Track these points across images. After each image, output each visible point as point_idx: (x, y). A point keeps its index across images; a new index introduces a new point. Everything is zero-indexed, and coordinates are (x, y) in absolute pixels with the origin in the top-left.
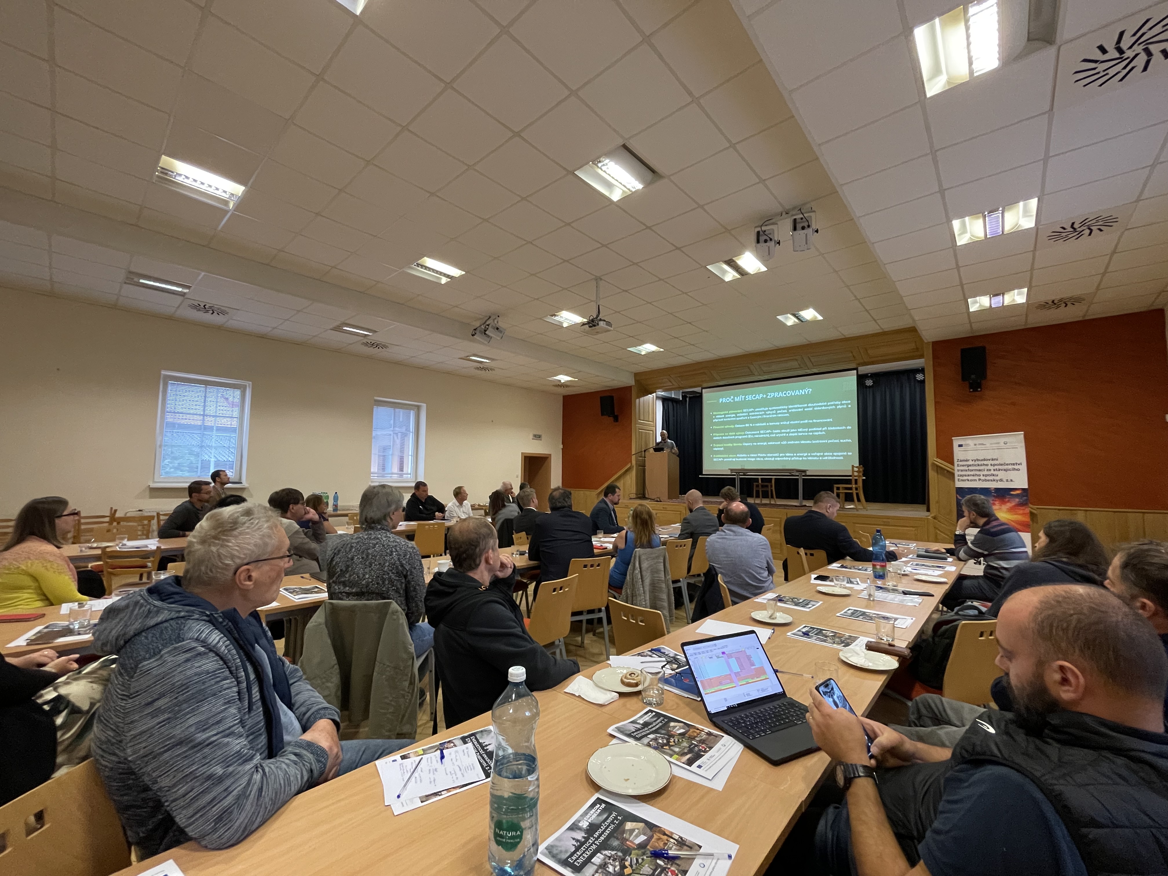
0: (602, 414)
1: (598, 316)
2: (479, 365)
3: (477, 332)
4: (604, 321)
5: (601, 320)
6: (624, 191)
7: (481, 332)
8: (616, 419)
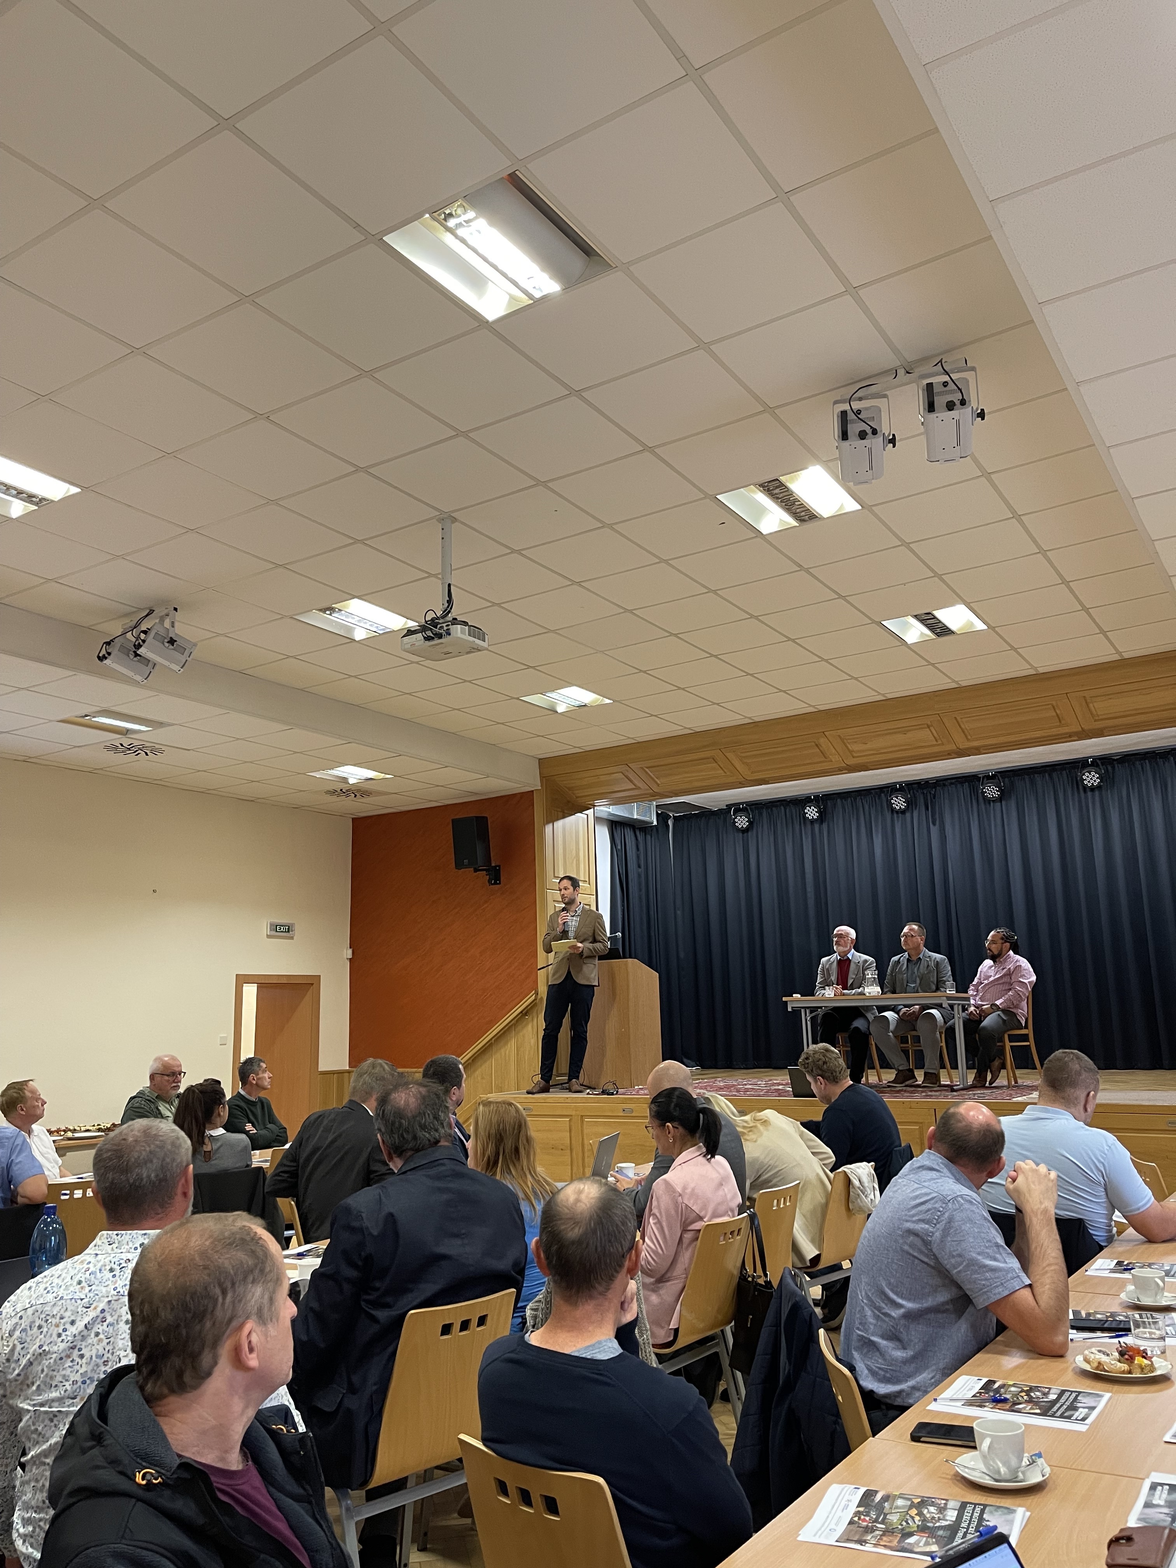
0: (459, 865)
1: (447, 612)
2: (116, 739)
3: (114, 650)
4: (465, 623)
5: (455, 621)
6: (512, 298)
7: (123, 649)
8: (495, 876)
